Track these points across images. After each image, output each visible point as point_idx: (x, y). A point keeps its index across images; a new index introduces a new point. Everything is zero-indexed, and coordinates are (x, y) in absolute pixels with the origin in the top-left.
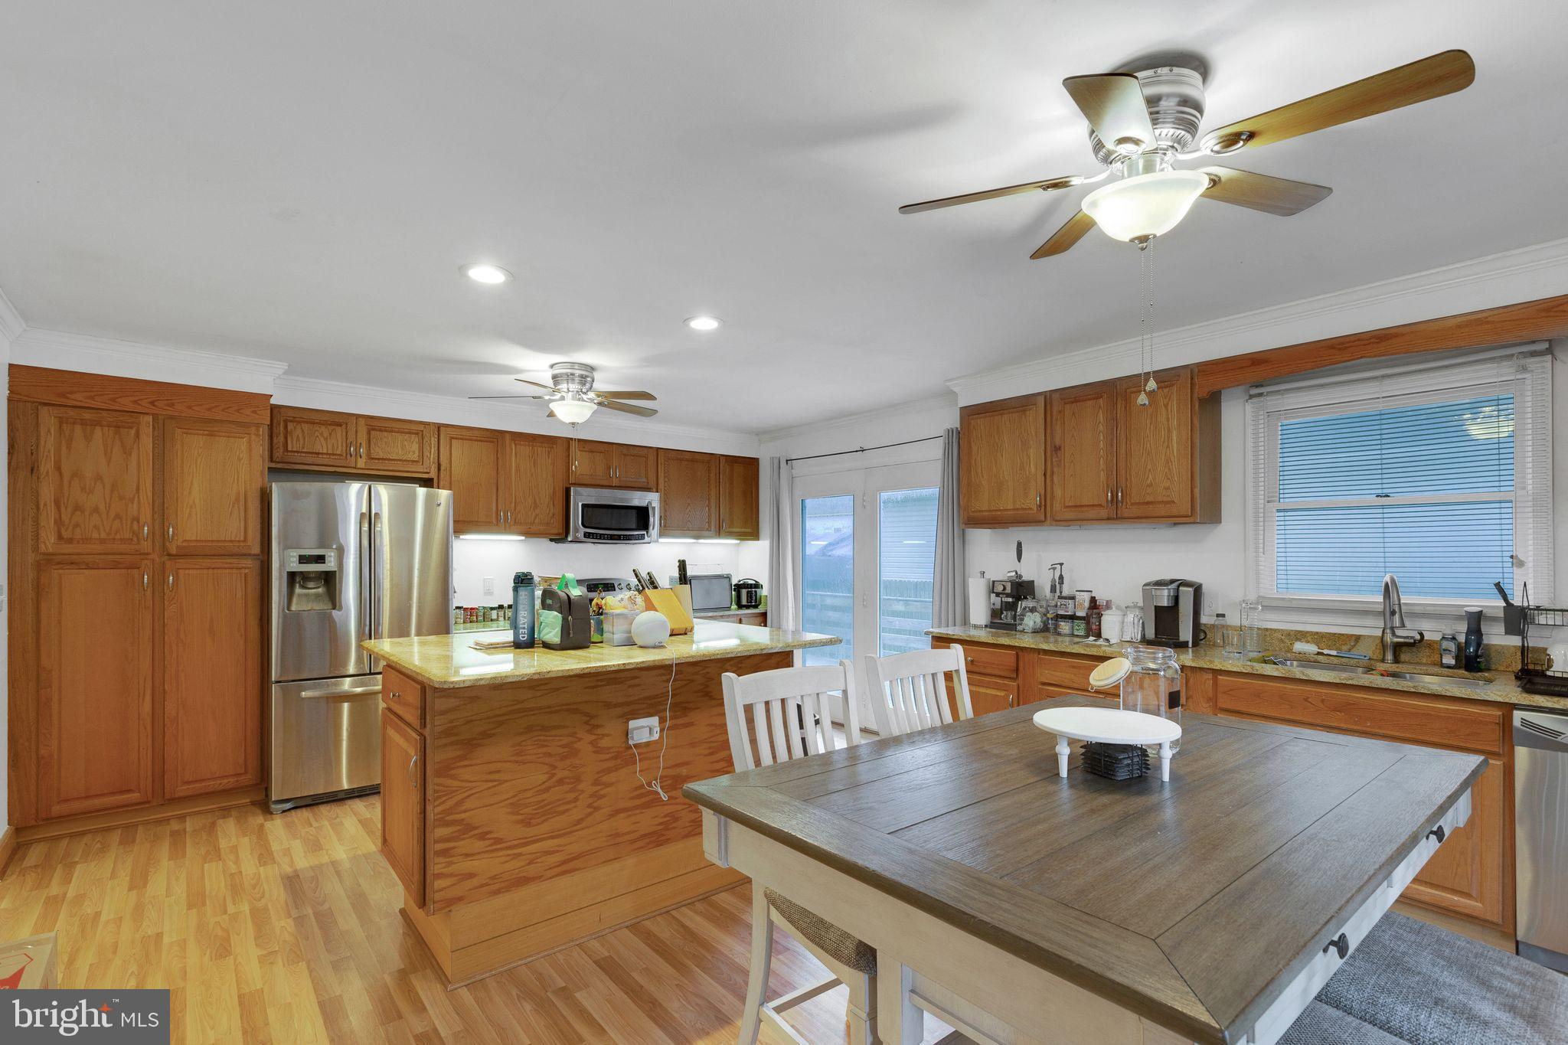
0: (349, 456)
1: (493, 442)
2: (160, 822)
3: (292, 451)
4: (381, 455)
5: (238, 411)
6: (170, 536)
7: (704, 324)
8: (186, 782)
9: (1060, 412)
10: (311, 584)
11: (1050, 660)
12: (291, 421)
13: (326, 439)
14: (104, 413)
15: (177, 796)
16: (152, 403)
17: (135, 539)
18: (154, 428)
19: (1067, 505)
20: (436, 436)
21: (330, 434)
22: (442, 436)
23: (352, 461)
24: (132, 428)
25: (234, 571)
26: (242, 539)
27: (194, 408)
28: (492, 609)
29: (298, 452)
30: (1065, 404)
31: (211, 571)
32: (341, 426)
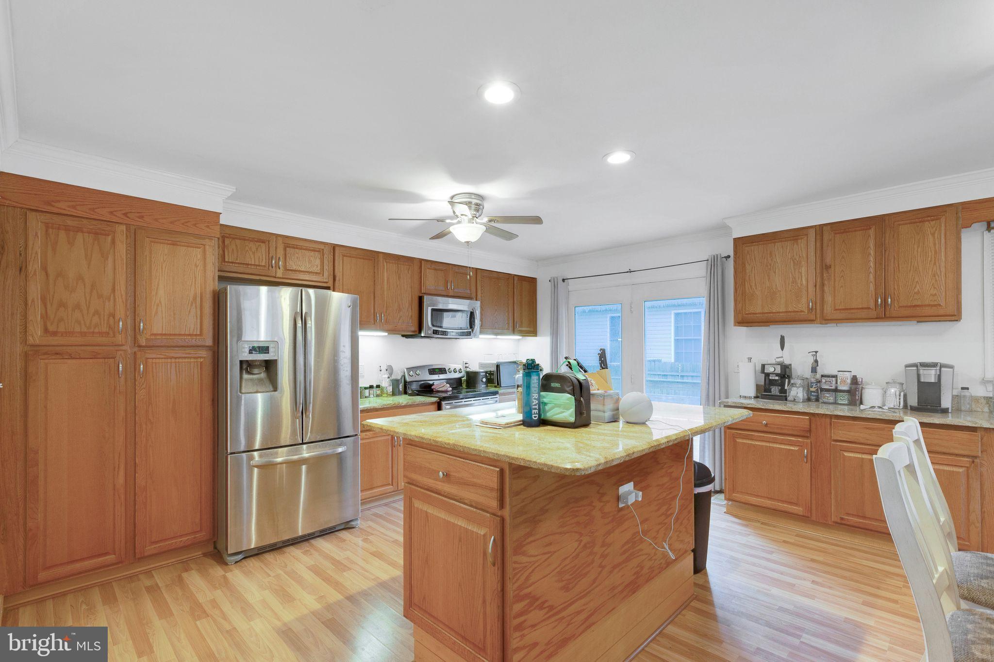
0: (270, 268)
1: (371, 260)
2: (131, 578)
3: (228, 262)
4: (294, 268)
5: (195, 225)
6: (141, 330)
7: (619, 158)
8: (154, 542)
9: (831, 240)
10: (256, 371)
11: (844, 423)
12: (227, 237)
13: (254, 253)
14: (85, 221)
15: (146, 554)
16: (125, 214)
17: (111, 333)
18: (127, 236)
19: (837, 308)
20: (332, 254)
21: (257, 249)
22: (337, 254)
23: (272, 272)
24: (108, 235)
25: (192, 360)
26: (198, 333)
27: (159, 220)
28: (366, 388)
29: (232, 263)
30: (836, 234)
31: (173, 360)
32: (264, 243)
